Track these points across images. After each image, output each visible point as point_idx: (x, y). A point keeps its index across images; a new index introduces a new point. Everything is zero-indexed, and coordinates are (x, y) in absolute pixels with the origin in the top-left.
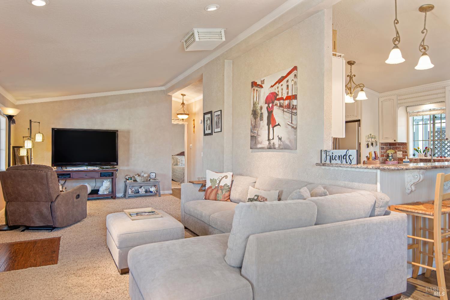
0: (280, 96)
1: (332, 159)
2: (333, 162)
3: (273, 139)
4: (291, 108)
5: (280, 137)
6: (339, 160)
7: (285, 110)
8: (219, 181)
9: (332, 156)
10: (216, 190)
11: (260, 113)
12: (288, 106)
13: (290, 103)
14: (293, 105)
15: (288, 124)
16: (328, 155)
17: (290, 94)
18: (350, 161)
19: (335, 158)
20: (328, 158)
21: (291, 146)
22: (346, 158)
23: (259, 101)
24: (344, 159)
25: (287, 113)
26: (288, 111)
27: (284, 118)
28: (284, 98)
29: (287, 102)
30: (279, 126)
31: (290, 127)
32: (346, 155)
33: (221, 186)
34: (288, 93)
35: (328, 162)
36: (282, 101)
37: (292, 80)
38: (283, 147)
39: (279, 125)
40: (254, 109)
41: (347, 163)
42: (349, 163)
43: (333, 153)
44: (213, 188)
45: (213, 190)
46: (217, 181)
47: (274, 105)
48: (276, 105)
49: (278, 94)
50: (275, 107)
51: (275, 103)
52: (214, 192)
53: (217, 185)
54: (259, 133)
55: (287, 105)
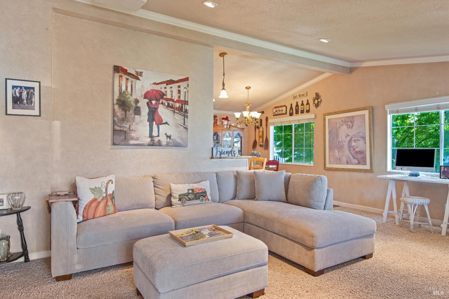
0: (169, 96)
1: (222, 153)
2: (222, 156)
3: (158, 136)
4: (184, 111)
5: (168, 134)
6: (227, 154)
7: (176, 111)
8: (105, 189)
9: (222, 152)
10: (105, 201)
11: (134, 107)
12: (180, 109)
13: (182, 106)
14: (186, 109)
15: (180, 125)
16: (218, 151)
17: (182, 98)
18: (234, 154)
19: (224, 153)
20: (219, 153)
21: (183, 144)
22: (232, 153)
23: (132, 92)
24: (230, 153)
25: (178, 114)
26: (179, 113)
27: (174, 118)
28: (175, 100)
29: (177, 105)
30: (166, 125)
31: (182, 128)
32: (232, 151)
33: (110, 194)
34: (179, 97)
35: (218, 156)
36: (171, 102)
37: (185, 88)
38: (173, 144)
39: (166, 123)
40: (122, 99)
41: (232, 156)
42: (233, 156)
43: (222, 150)
44: (99, 200)
45: (99, 203)
46: (102, 188)
47: (160, 103)
48: (162, 103)
49: (166, 94)
50: (160, 106)
51: (161, 102)
52: (102, 205)
53: (104, 195)
54: (133, 127)
55: (178, 107)
